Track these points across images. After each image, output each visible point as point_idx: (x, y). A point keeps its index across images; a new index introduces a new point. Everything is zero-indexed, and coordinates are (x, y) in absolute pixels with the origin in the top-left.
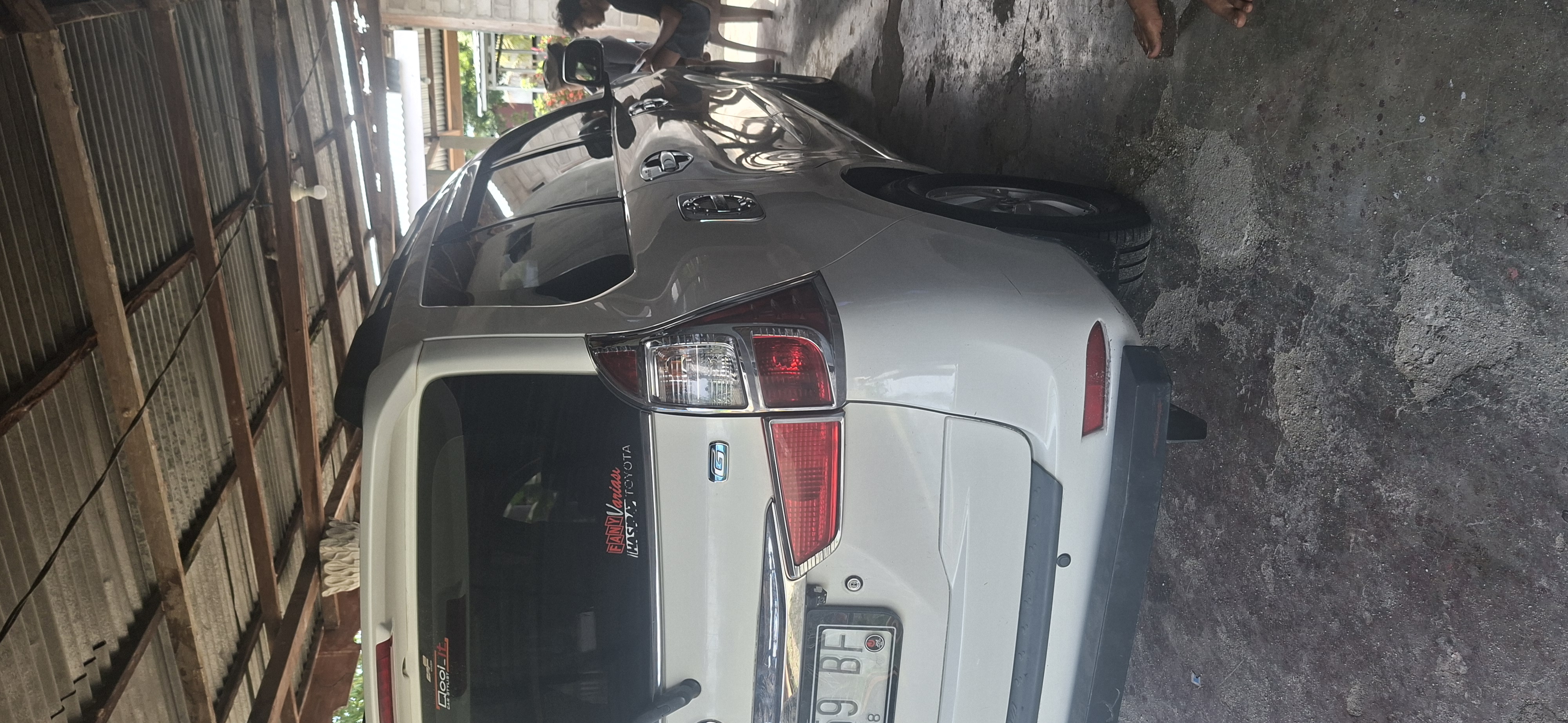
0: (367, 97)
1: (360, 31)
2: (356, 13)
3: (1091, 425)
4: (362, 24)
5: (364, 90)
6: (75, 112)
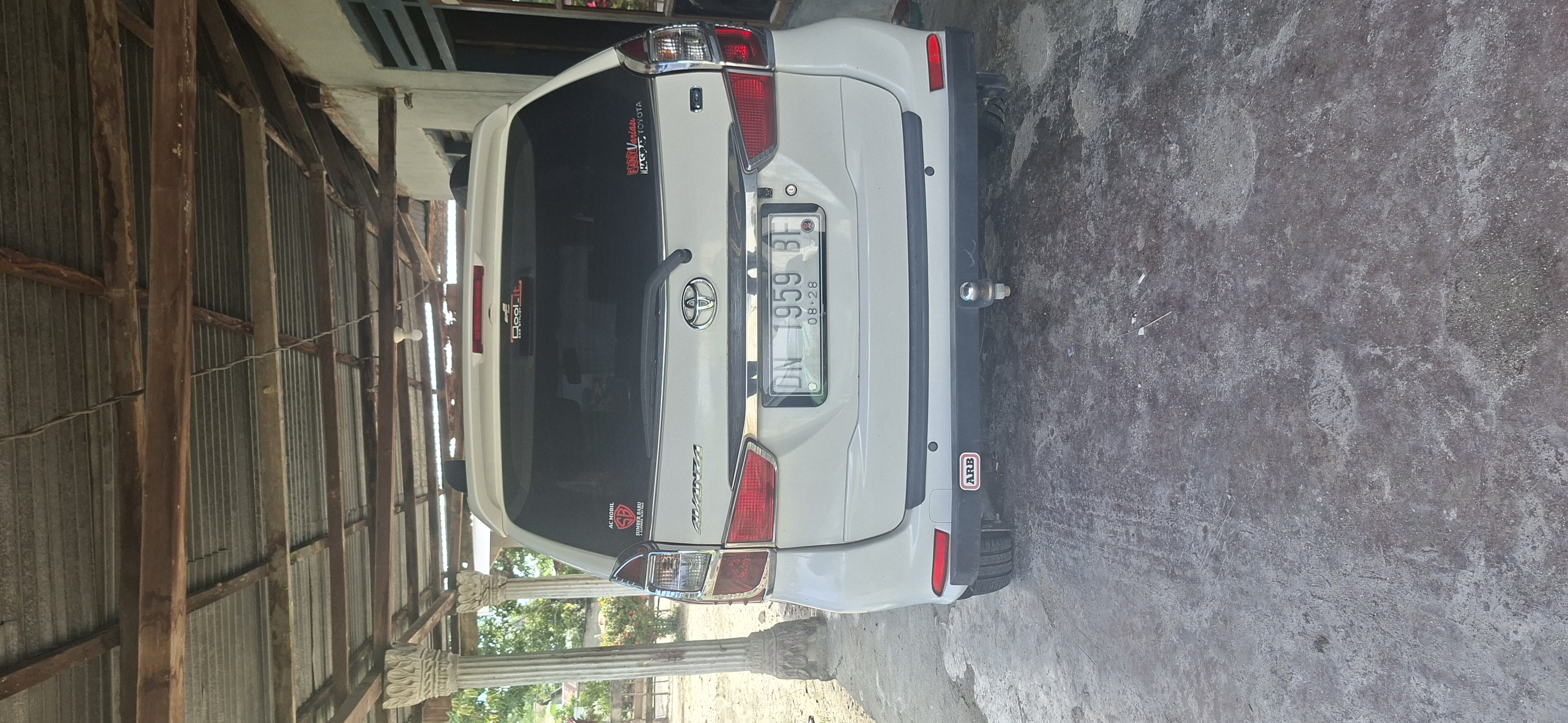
0: (449, 376)
1: (448, 323)
2: (445, 309)
3: (935, 85)
4: (449, 318)
6: (266, 164)
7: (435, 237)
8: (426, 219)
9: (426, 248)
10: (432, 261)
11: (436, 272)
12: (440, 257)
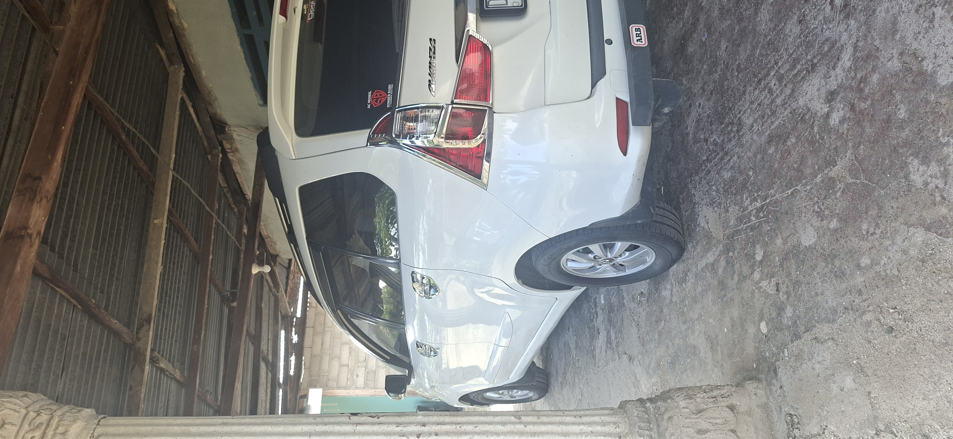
0: (291, 376)
1: (294, 342)
2: (293, 333)
4: (295, 339)
5: (290, 373)
7: (292, 289)
8: (288, 278)
9: (286, 294)
10: (288, 303)
11: (291, 310)
12: (293, 302)
